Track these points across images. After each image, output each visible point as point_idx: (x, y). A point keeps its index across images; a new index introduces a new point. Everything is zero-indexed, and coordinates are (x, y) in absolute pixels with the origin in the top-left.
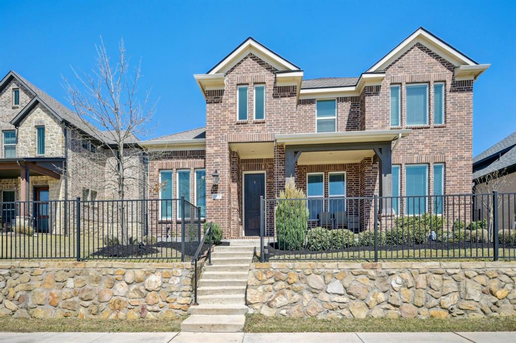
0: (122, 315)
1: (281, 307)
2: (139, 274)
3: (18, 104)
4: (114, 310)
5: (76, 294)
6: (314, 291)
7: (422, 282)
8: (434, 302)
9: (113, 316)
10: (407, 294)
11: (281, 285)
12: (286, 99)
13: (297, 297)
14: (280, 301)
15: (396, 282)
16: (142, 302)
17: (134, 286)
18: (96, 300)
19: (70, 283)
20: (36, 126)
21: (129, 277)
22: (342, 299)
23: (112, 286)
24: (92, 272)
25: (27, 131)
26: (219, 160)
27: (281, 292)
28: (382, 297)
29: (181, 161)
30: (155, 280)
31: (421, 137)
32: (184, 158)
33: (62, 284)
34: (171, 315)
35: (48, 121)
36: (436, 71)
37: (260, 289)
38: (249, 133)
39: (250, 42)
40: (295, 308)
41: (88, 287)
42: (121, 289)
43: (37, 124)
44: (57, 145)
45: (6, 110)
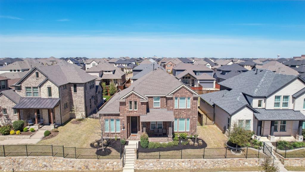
0: (109, 170)
1: (141, 168)
2: (112, 162)
3: (38, 77)
4: (107, 169)
5: (99, 166)
6: (147, 165)
7: (167, 163)
8: (169, 166)
9: (107, 170)
10: (164, 165)
11: (141, 164)
12: (144, 105)
13: (144, 166)
14: (141, 167)
15: (162, 163)
16: (113, 167)
17: (111, 164)
18: (103, 167)
19: (97, 164)
20: (47, 87)
21: (110, 163)
22: (153, 166)
23: (106, 164)
24: (102, 162)
25: (44, 89)
26: (124, 120)
27: (141, 165)
28: (160, 166)
29: (111, 117)
30: (115, 163)
31: (183, 112)
32: (112, 116)
33: (96, 164)
34: (119, 170)
35: (52, 86)
36: (188, 94)
37: (137, 165)
38: (133, 114)
39: (133, 91)
40: (143, 168)
41: (101, 164)
42: (108, 165)
43: (48, 87)
44: (57, 94)
45: (33, 79)
